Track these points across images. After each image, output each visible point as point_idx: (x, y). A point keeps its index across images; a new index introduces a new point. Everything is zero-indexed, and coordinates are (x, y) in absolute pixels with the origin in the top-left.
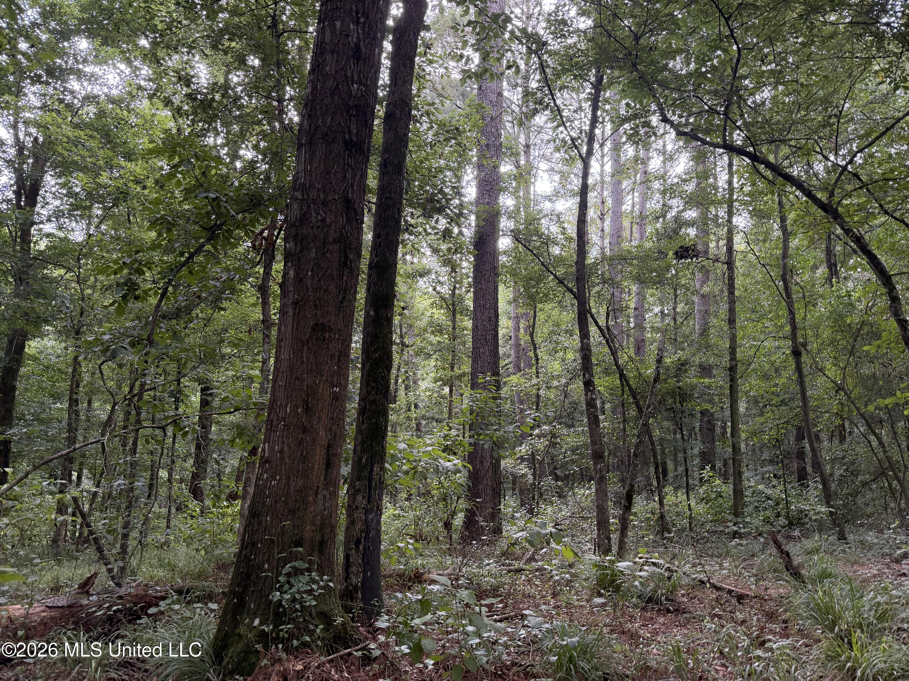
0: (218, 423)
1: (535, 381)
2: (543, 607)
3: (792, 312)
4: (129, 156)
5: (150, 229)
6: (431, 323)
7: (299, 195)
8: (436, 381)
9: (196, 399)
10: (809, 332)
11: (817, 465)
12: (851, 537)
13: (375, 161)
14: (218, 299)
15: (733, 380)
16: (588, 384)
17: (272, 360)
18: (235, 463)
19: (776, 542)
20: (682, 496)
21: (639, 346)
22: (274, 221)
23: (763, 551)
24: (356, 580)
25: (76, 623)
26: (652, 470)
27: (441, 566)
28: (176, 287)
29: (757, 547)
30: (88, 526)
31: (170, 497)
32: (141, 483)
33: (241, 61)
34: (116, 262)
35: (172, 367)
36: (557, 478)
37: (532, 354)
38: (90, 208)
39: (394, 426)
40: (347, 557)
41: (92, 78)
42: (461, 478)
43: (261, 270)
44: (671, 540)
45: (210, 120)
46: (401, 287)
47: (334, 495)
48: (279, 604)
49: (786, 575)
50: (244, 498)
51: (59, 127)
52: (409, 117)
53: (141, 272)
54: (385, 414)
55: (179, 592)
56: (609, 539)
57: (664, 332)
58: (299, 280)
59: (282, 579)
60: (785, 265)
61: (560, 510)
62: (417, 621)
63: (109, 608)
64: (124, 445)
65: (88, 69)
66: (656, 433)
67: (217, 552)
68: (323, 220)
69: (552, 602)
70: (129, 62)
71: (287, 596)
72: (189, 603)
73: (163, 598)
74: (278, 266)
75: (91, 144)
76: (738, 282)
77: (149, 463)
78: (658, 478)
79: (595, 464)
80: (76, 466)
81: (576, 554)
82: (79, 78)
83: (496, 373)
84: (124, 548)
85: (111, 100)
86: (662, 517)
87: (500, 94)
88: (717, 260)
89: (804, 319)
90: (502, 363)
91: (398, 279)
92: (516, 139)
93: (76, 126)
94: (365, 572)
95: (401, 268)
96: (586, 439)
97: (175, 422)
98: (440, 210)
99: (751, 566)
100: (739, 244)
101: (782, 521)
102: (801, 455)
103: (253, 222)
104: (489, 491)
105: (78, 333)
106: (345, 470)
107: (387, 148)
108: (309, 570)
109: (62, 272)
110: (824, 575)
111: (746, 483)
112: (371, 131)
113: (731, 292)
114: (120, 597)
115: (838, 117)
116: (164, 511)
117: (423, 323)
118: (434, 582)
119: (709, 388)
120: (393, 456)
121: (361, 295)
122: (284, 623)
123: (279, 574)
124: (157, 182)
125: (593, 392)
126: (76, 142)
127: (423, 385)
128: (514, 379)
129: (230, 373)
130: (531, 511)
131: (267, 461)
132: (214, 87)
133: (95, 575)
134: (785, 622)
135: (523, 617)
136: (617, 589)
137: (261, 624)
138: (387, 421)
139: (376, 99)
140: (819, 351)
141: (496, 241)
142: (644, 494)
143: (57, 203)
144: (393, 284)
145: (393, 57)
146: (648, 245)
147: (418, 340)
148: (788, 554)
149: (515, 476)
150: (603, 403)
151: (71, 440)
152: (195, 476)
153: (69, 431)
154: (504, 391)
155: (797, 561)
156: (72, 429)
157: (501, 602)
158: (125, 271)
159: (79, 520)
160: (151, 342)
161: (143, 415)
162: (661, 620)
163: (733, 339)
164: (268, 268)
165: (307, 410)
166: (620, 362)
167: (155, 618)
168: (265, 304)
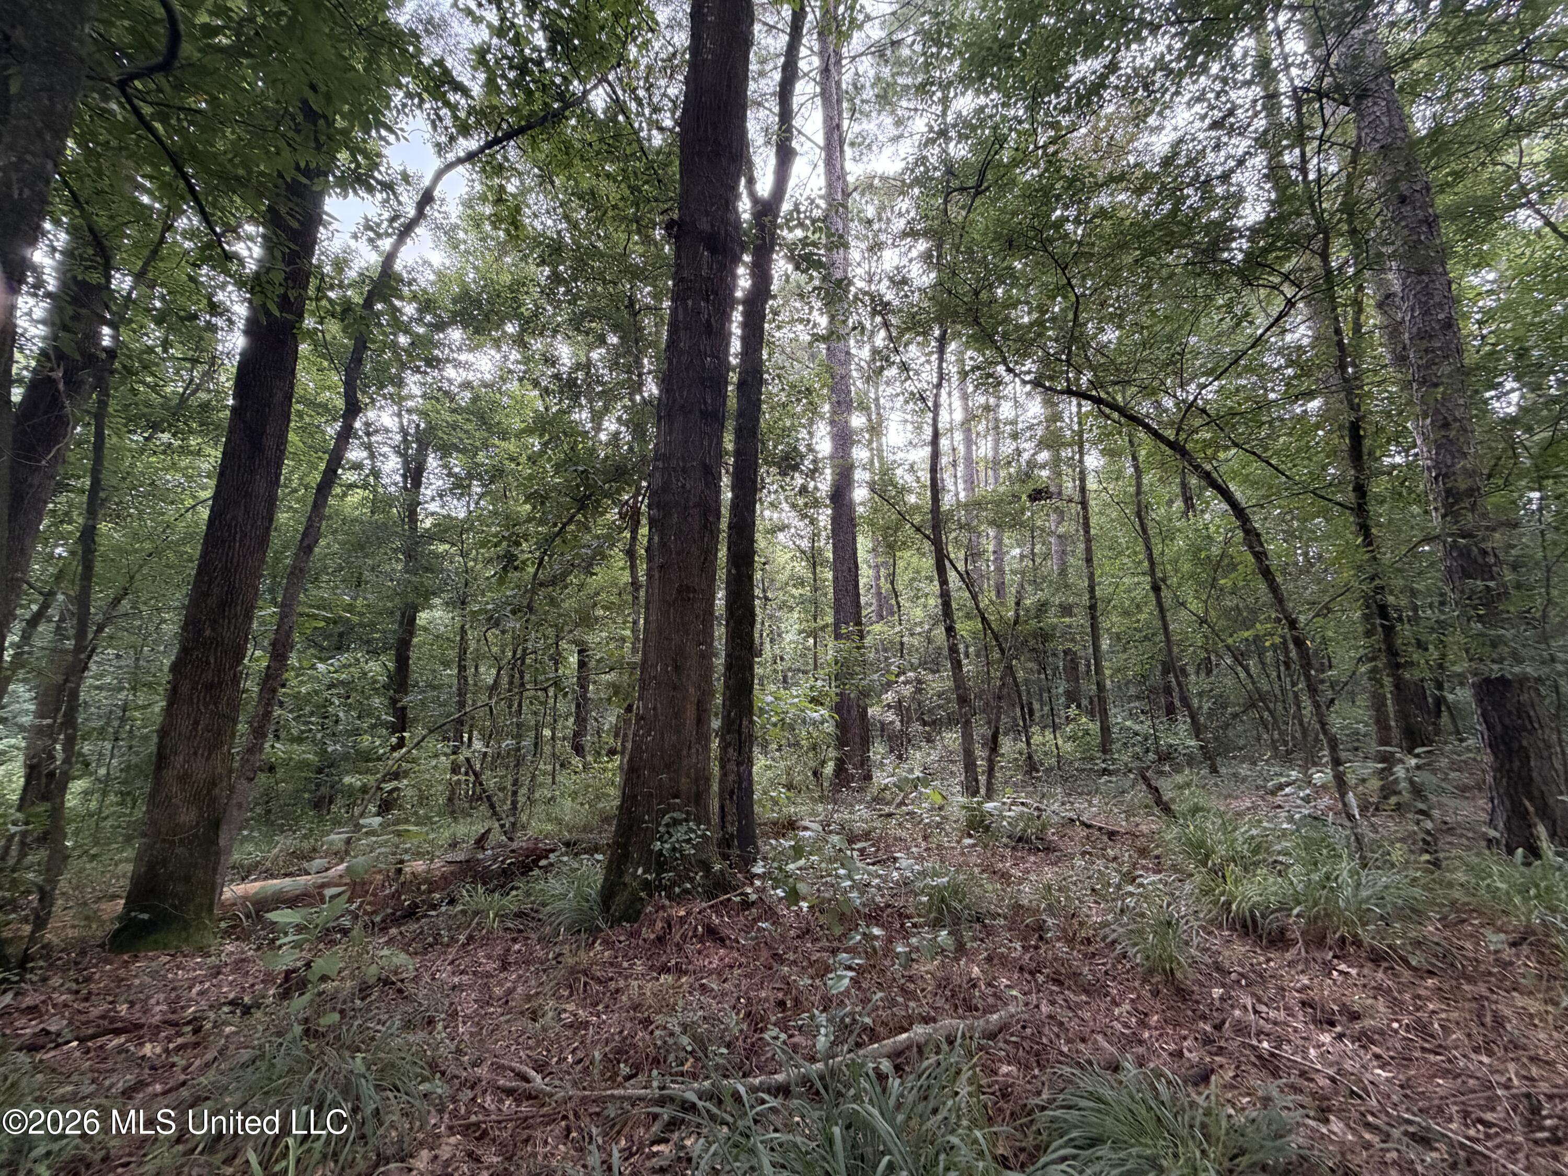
0: (595, 683)
1: (897, 629)
2: (914, 850)
3: (1149, 549)
4: (504, 436)
5: (525, 502)
6: (792, 577)
7: (660, 464)
8: (800, 633)
9: (573, 660)
10: (1169, 567)
11: (1185, 701)
12: (1223, 771)
13: (730, 425)
14: (591, 565)
15: (1093, 618)
16: (950, 630)
17: (642, 621)
18: (613, 720)
19: (1144, 778)
20: (1049, 735)
21: (1000, 589)
22: (640, 488)
23: (1133, 787)
24: (732, 829)
25: (474, 877)
26: (1018, 710)
27: (813, 813)
28: (550, 556)
29: (1128, 783)
30: (481, 784)
31: (554, 755)
32: (527, 743)
33: (602, 340)
34: (495, 536)
35: (551, 632)
36: (925, 724)
37: (893, 602)
38: (469, 486)
39: (761, 679)
40: (722, 808)
41: (467, 366)
42: (829, 727)
43: (627, 534)
44: (1039, 779)
45: (575, 398)
46: (761, 542)
47: (707, 748)
48: (660, 853)
49: (1156, 811)
50: (622, 753)
51: (438, 413)
52: (761, 381)
53: (518, 544)
54: (751, 668)
55: (567, 844)
56: (977, 781)
57: (1023, 573)
58: (663, 544)
59: (662, 829)
60: (1139, 502)
61: (929, 754)
62: (791, 867)
63: (503, 862)
64: (510, 707)
65: (463, 357)
66: (1021, 674)
67: (601, 805)
68: (683, 486)
69: (923, 844)
70: (499, 348)
71: (667, 846)
72: (576, 855)
73: (553, 851)
74: (644, 531)
75: (468, 427)
76: (1093, 521)
77: (533, 723)
78: (1024, 720)
79: (960, 708)
80: (466, 728)
81: (944, 797)
82: (455, 367)
83: (859, 623)
84: (514, 803)
85: (485, 385)
86: (1030, 757)
87: (848, 353)
88: (1070, 501)
89: (1162, 553)
90: (864, 613)
91: (757, 536)
92: (866, 394)
93: (454, 411)
94: (740, 822)
95: (759, 525)
96: (950, 684)
97: (556, 684)
98: (796, 468)
99: (1122, 803)
100: (1092, 484)
101: (1152, 756)
102: (1168, 691)
103: (619, 491)
104: (857, 740)
105: (463, 603)
106: (716, 724)
107: (741, 414)
108: (687, 820)
109: (447, 547)
110: (1196, 810)
111: (1113, 720)
112: (725, 397)
113: (1087, 531)
114: (513, 851)
115: (1182, 354)
116: (549, 768)
117: (783, 577)
118: (806, 829)
119: (1070, 627)
120: (761, 709)
121: (722, 552)
122: (666, 871)
123: (659, 824)
124: (529, 458)
125: (954, 637)
126: (454, 426)
127: (788, 637)
128: (877, 628)
129: (604, 634)
130: (900, 757)
131: (642, 718)
132: (578, 367)
133: (489, 831)
134: (1157, 857)
135: (895, 859)
136: (987, 829)
137: (644, 872)
138: (753, 676)
139: (729, 368)
140: (1180, 585)
141: (851, 492)
142: (1012, 735)
143: (441, 483)
144: (752, 541)
145: (745, 325)
146: (1002, 489)
147: (781, 593)
148: (1157, 790)
149: (883, 724)
150: (967, 647)
151: (462, 704)
152: (576, 734)
153: (459, 695)
154: (868, 640)
155: (1167, 796)
156: (461, 693)
157: (873, 845)
158: (505, 544)
159: (472, 779)
160: (530, 608)
161: (527, 677)
162: (1032, 859)
163: (1091, 577)
164: (634, 532)
165: (677, 668)
166: (981, 605)
167: (546, 869)
168: (633, 567)
